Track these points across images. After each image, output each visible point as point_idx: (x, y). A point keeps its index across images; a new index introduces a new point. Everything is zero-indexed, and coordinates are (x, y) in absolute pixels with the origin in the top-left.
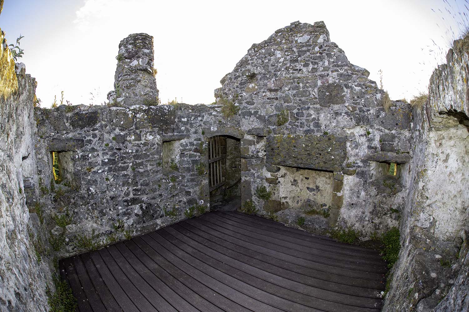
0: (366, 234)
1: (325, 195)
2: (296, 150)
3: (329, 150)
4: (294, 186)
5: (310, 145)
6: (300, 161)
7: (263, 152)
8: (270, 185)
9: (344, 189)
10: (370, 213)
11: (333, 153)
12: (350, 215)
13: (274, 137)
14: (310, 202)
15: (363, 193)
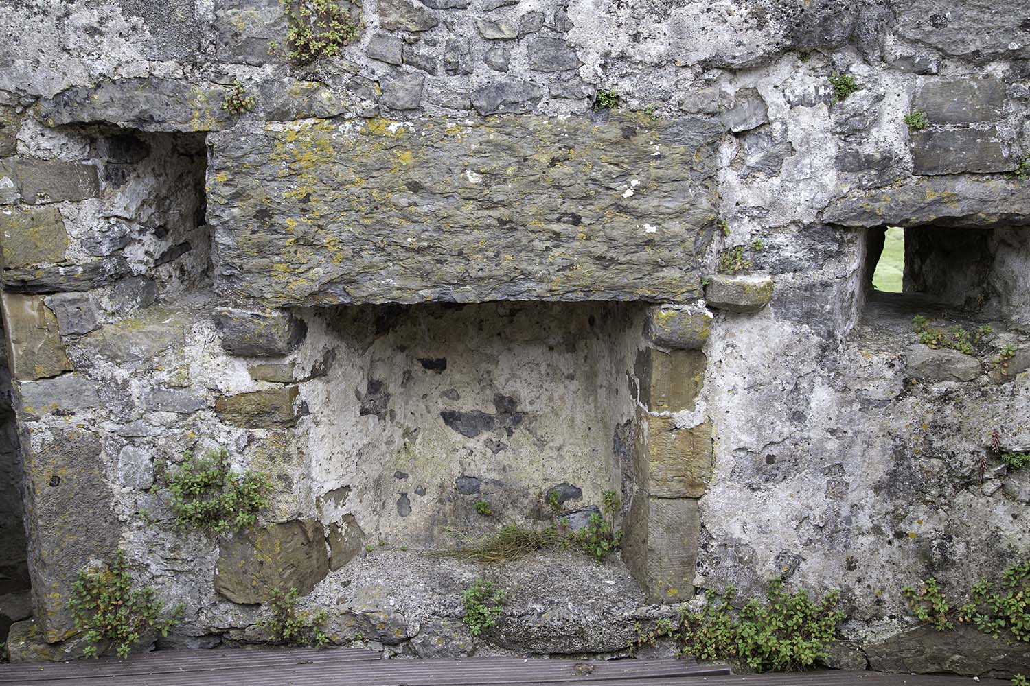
0: (879, 602)
1: (559, 440)
2: (426, 209)
3: (629, 193)
4: (372, 420)
5: (510, 171)
6: (453, 268)
7: (148, 238)
8: (251, 439)
9: (715, 389)
10: (877, 488)
11: (649, 204)
12: (765, 516)
13: (272, 138)
14: (476, 489)
15: (822, 398)
